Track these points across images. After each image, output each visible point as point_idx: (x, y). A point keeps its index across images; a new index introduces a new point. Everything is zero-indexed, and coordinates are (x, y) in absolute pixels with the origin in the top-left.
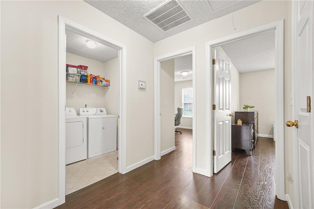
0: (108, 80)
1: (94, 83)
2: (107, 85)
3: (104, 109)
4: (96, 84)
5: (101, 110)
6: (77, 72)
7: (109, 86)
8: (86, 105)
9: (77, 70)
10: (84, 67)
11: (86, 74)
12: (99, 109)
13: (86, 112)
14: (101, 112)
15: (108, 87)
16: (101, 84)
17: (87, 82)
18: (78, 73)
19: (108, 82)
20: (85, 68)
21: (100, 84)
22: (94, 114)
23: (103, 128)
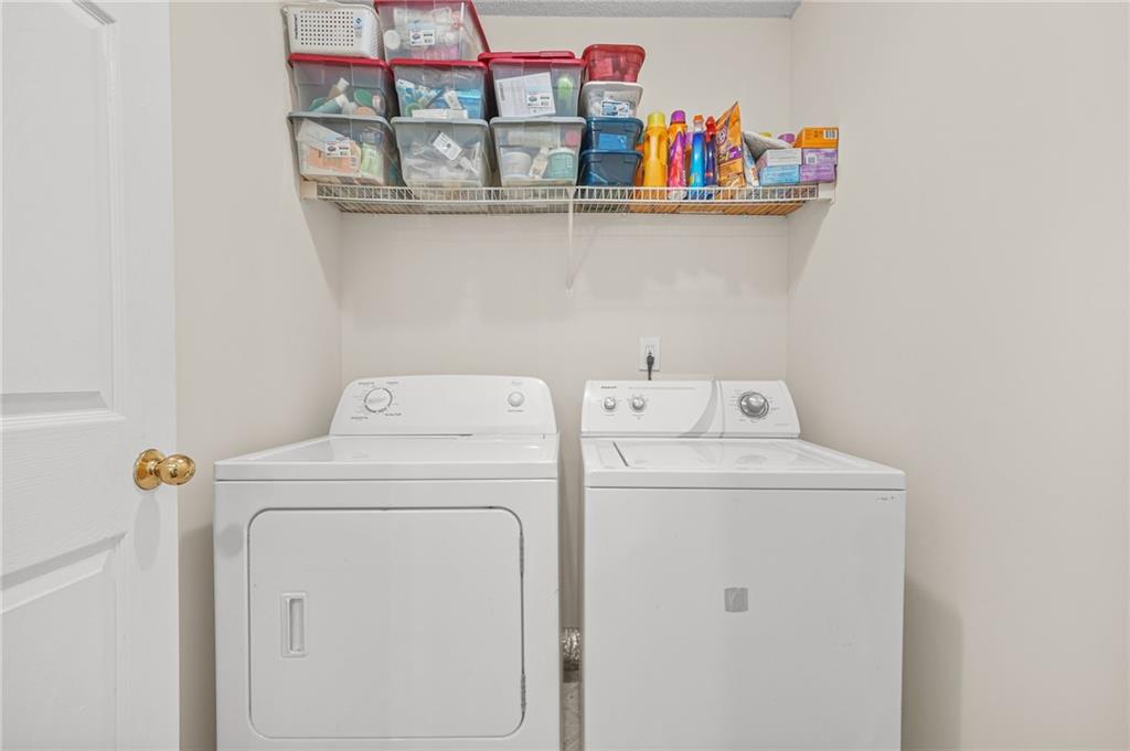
0: (818, 133)
1: (696, 177)
2: (812, 175)
3: (777, 393)
4: (714, 182)
5: (746, 396)
6: (551, 101)
7: (832, 181)
8: (650, 361)
9: (555, 88)
10: (609, 61)
11: (624, 113)
12: (732, 389)
13: (624, 408)
14: (754, 412)
15: (824, 193)
16: (751, 177)
17: (637, 177)
18: (560, 111)
19: (817, 150)
20: (616, 67)
21: (743, 175)
22: (686, 429)
23: (737, 600)
